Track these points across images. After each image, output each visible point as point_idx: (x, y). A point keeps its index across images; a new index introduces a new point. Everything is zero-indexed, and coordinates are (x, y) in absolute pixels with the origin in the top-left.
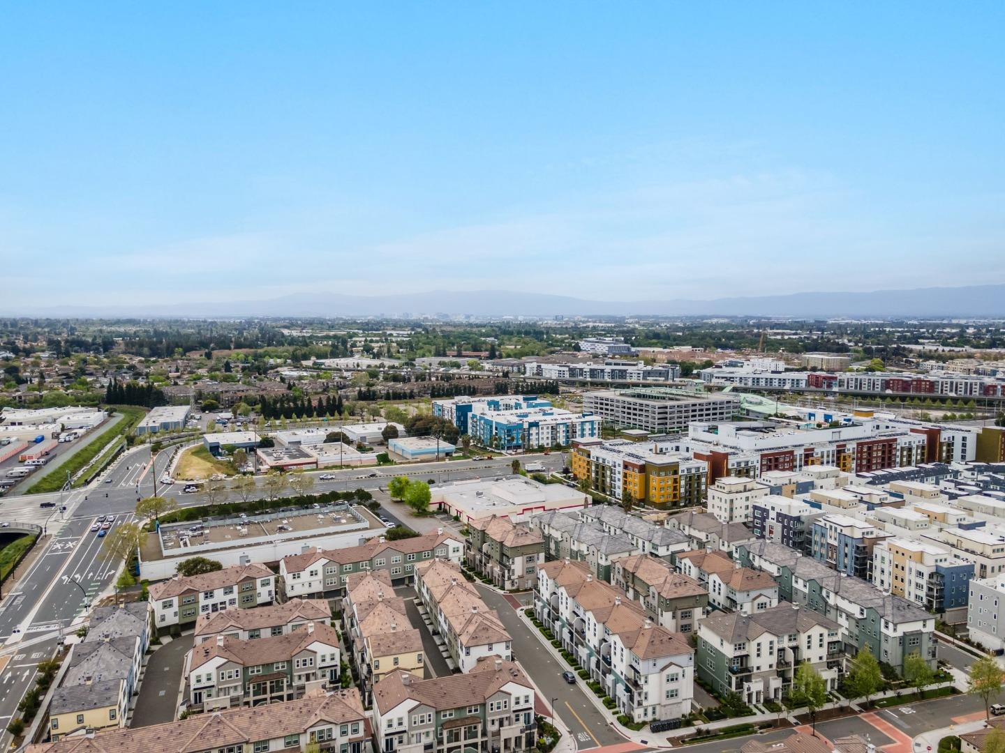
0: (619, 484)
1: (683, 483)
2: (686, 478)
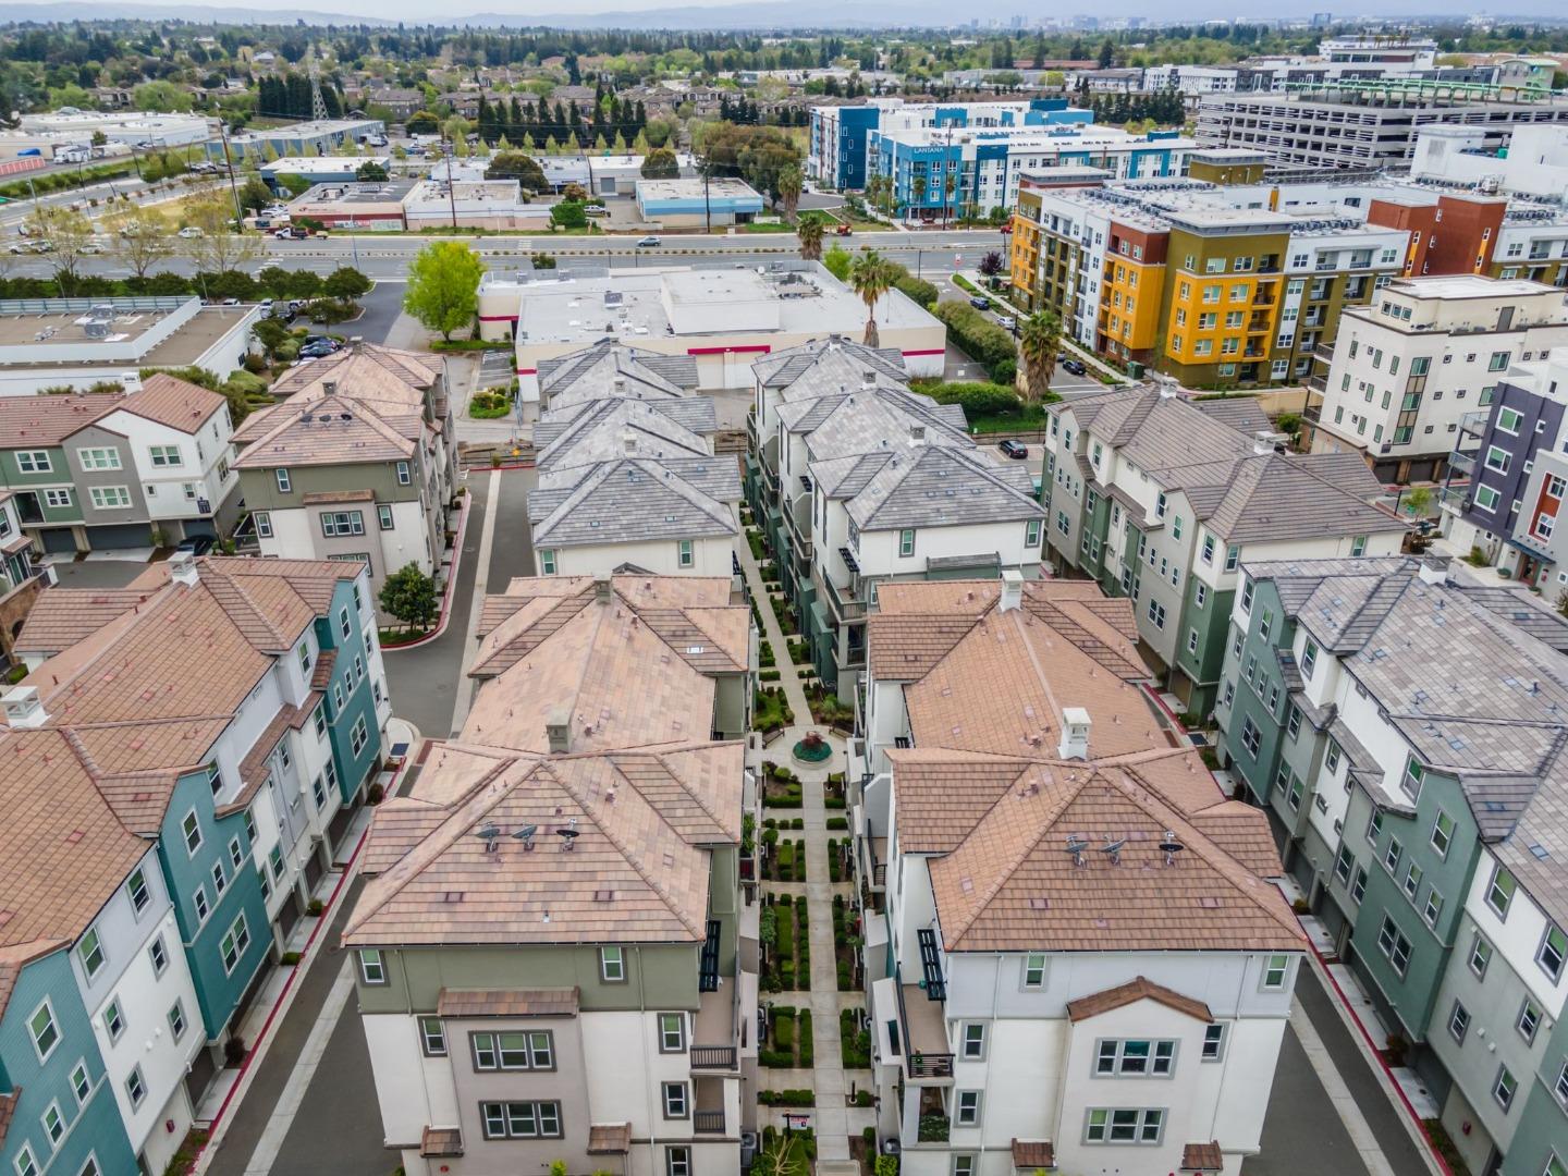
0: (1092, 299)
1: (1293, 302)
2: (1311, 282)
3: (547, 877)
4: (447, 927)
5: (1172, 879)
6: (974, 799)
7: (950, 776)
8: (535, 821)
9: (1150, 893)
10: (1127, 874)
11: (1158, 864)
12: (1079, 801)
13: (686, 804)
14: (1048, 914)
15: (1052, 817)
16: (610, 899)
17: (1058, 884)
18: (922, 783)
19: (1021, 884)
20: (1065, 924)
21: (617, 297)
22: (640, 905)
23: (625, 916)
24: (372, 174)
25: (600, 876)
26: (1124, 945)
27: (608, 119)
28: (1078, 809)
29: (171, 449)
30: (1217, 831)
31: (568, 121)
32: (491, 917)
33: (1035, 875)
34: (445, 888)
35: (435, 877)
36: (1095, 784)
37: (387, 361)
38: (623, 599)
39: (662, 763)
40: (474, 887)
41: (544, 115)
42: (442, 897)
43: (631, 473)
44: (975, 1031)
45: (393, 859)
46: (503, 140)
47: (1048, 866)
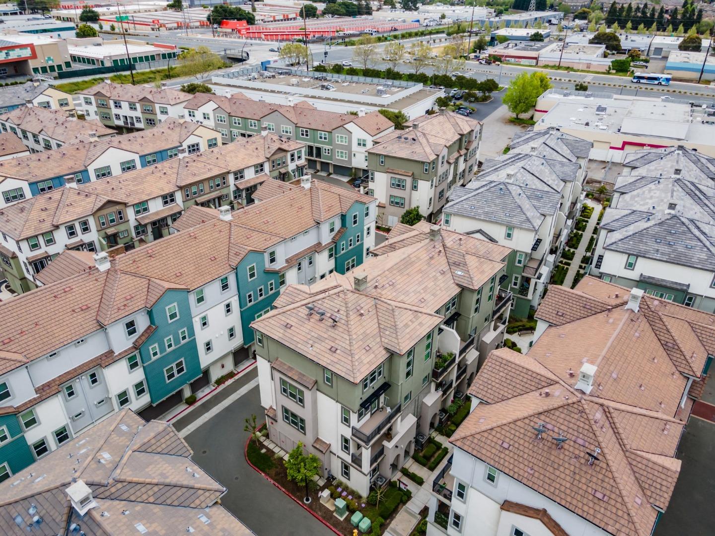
3: (320, 333)
4: (281, 335)
5: (586, 472)
6: (518, 386)
7: (513, 370)
8: (328, 310)
9: (567, 472)
10: (562, 456)
11: (583, 461)
12: (561, 410)
13: (392, 330)
14: (507, 452)
15: (541, 410)
16: (335, 352)
17: (522, 442)
18: (498, 368)
19: (503, 432)
20: (512, 461)
21: (604, 109)
22: (343, 359)
23: (336, 360)
24: (537, 38)
25: (337, 342)
26: (536, 487)
27: (679, 17)
28: (557, 413)
29: (364, 141)
30: (640, 465)
31: (656, 17)
32: (295, 339)
33: (513, 432)
34: (288, 321)
35: (287, 316)
36: (575, 406)
37: (452, 120)
38: (443, 241)
39: (393, 310)
40: (297, 325)
41: (644, 13)
42: (285, 324)
43: (501, 189)
44: (461, 487)
45: (284, 305)
46: (616, 24)
47: (522, 431)
